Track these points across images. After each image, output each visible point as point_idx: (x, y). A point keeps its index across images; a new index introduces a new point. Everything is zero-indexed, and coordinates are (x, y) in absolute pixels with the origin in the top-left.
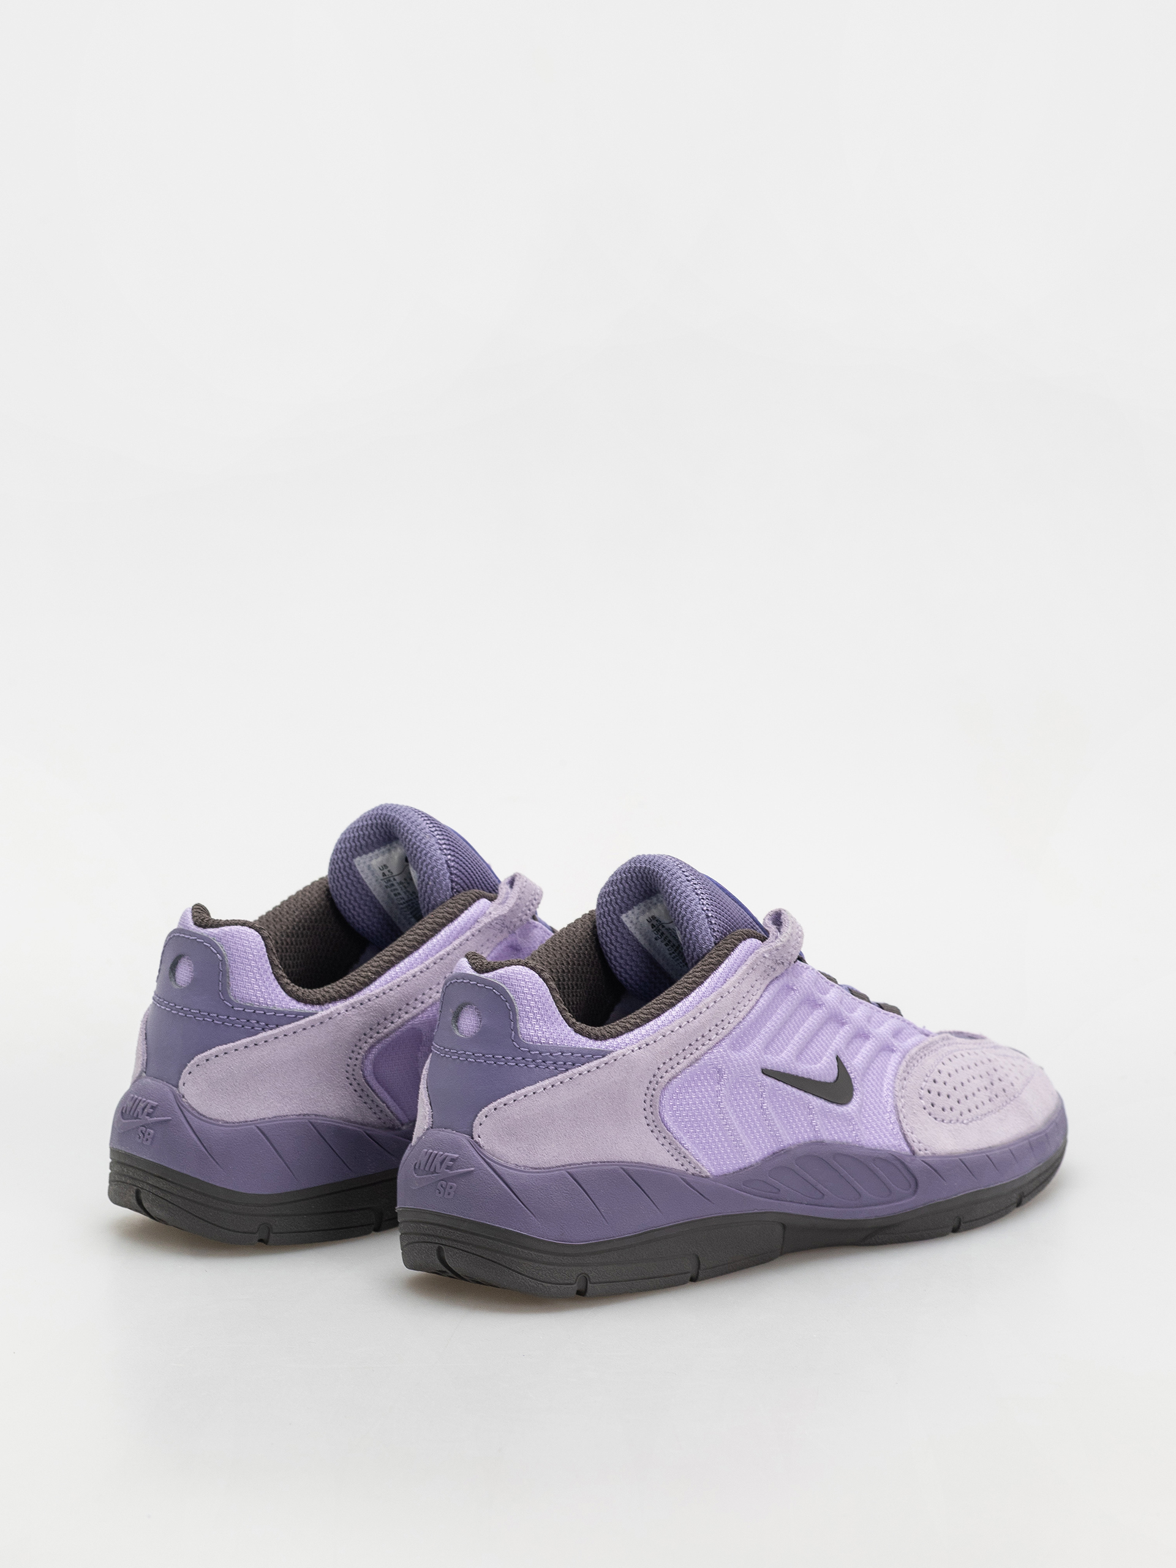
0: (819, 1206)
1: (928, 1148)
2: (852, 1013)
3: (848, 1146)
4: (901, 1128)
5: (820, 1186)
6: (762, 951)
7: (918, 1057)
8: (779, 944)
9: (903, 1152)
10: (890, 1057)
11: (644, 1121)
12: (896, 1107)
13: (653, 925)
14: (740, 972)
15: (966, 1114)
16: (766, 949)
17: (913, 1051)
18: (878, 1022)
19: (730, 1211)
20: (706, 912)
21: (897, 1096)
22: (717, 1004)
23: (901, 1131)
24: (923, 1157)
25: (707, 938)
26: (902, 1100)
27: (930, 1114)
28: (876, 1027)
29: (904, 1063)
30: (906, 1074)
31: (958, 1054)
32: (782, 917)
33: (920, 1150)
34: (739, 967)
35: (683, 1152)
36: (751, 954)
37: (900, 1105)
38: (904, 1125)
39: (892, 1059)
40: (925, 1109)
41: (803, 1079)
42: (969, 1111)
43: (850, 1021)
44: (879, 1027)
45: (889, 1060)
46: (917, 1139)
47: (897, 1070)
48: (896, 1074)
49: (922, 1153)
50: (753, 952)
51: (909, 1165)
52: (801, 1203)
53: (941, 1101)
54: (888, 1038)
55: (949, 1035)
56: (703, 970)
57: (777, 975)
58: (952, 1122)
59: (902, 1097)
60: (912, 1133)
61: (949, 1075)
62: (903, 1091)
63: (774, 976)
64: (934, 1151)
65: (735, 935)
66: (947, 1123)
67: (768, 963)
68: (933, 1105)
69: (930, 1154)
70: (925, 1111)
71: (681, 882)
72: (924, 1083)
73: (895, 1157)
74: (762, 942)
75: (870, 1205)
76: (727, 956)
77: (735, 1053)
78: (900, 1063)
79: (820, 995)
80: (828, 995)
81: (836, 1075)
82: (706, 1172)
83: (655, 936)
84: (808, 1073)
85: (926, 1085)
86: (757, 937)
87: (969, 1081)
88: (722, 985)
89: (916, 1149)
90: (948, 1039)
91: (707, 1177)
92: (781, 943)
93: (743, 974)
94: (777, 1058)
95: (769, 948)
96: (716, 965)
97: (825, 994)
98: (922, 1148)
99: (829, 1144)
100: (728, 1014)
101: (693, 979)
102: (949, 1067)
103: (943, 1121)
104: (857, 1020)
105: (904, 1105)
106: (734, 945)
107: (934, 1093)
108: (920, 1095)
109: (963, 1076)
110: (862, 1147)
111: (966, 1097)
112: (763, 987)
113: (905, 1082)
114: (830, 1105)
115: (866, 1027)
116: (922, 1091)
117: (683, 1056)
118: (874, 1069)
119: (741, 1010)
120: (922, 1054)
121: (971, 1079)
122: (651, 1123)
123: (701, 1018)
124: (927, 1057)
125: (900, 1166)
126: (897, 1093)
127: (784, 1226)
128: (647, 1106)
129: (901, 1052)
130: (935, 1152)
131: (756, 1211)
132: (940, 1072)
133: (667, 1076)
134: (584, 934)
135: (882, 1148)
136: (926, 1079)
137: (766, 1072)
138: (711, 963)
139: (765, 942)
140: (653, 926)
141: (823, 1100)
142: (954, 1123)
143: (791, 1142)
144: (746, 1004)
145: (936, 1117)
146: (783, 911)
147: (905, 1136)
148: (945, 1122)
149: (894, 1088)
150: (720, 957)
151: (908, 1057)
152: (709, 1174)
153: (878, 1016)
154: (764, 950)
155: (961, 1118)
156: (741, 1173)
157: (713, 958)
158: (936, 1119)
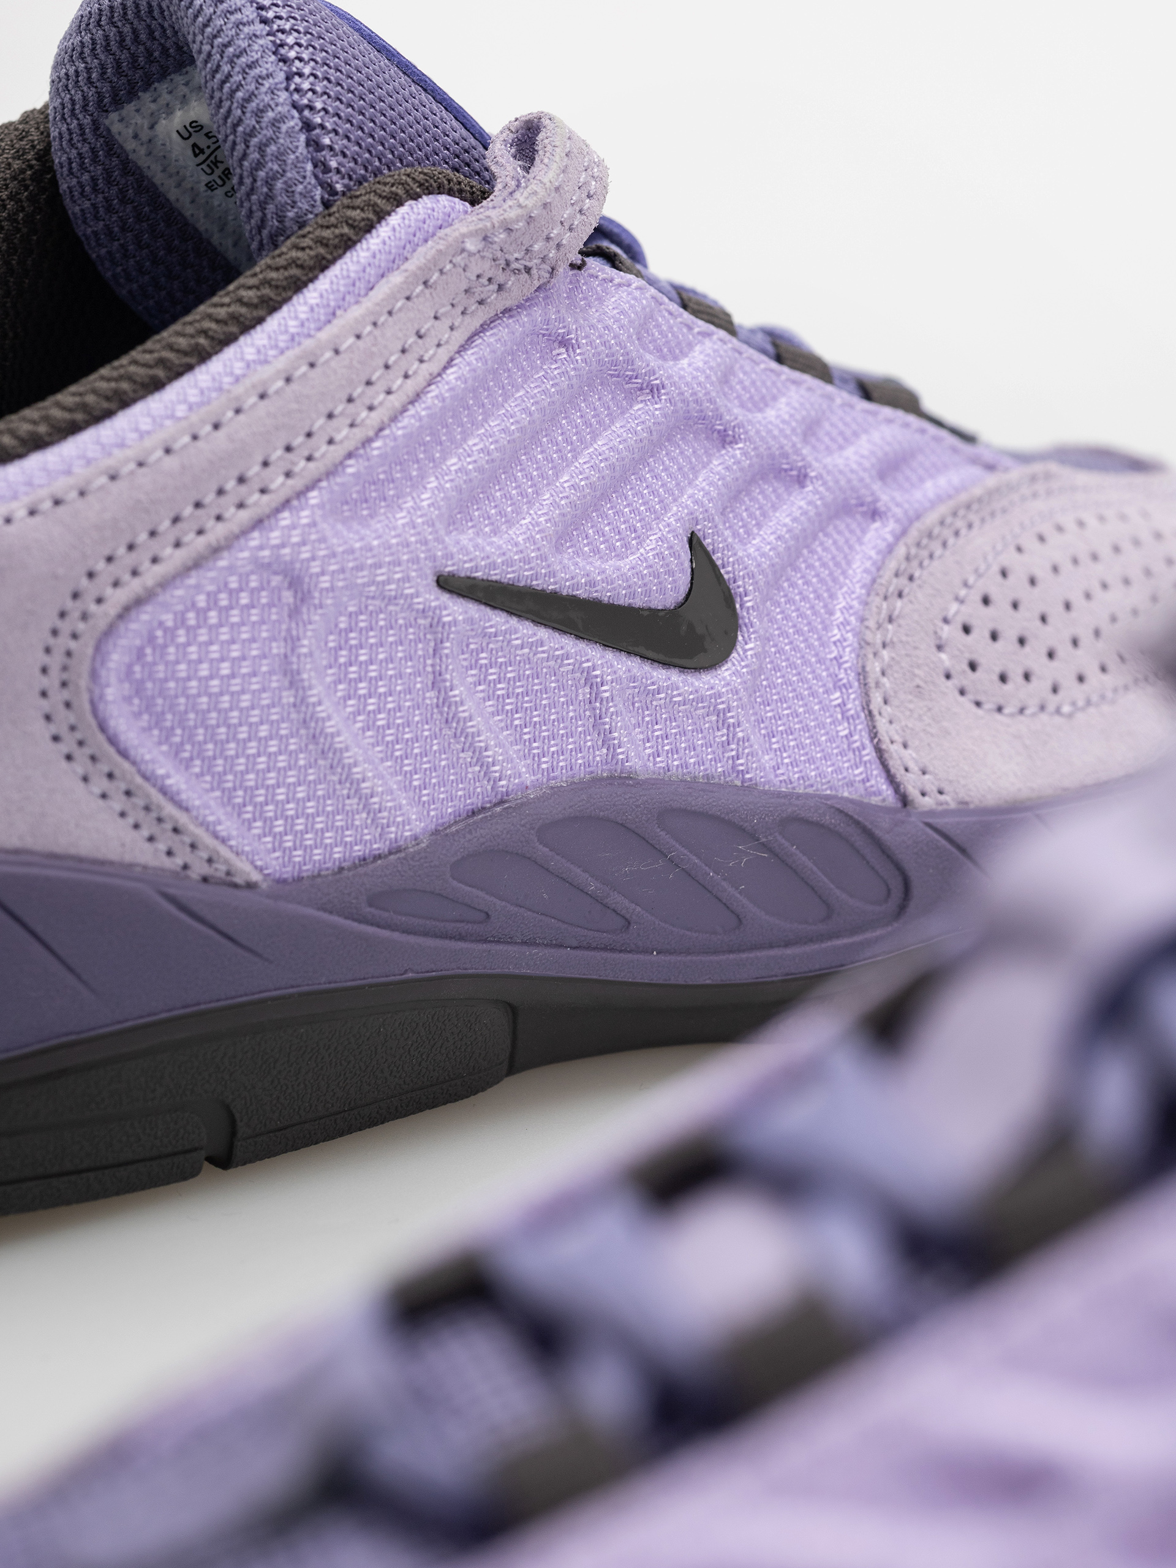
0: (613, 950)
1: (947, 788)
2: (760, 410)
3: (709, 784)
4: (874, 734)
5: (616, 899)
6: (457, 234)
7: (947, 533)
8: (512, 214)
9: (875, 800)
10: (864, 531)
11: (43, 731)
12: (862, 674)
13: (194, 146)
14: (382, 290)
15: (1072, 690)
16: (472, 228)
17: (931, 519)
18: (841, 433)
19: (323, 980)
20: (306, 113)
21: (868, 644)
22: (294, 386)
23: (872, 740)
24: (931, 813)
25: (300, 188)
26: (885, 654)
27: (962, 692)
28: (834, 446)
29: (901, 551)
30: (903, 581)
31: (1068, 521)
32: (540, 137)
33: (923, 794)
34: (383, 276)
35: (171, 817)
36: (426, 241)
37: (874, 668)
38: (882, 724)
39: (870, 535)
40: (948, 676)
41: (574, 601)
42: (1081, 679)
43: (746, 433)
44: (841, 448)
45: (859, 541)
46: (916, 761)
47: (879, 569)
48: (874, 581)
49: (927, 803)
50: (434, 235)
51: (887, 838)
52: (560, 946)
53: (993, 657)
54: (861, 480)
55: (1053, 467)
56: (267, 282)
57: (508, 304)
58: (1028, 712)
59: (884, 645)
60: (905, 746)
61: (1033, 582)
62: (890, 627)
63: (500, 307)
64: (963, 795)
65: (385, 184)
66: (1012, 715)
67: (486, 267)
68: (973, 666)
69: (953, 805)
70: (949, 683)
71: (239, 25)
72: (954, 607)
73: (847, 815)
74: (473, 203)
75: (771, 946)
76: (348, 244)
77: (349, 529)
78: (890, 549)
79: (653, 361)
80: (685, 362)
81: (684, 588)
82: (246, 871)
83: (205, 179)
84: (592, 584)
85: (957, 613)
86: (461, 191)
87: (1088, 596)
88: (319, 329)
89: (913, 792)
90: (1048, 476)
91: (250, 886)
92: (519, 211)
93: (392, 297)
94: (491, 544)
95: (480, 226)
96: (311, 269)
97: (676, 358)
98: (931, 788)
99: (646, 781)
100: (330, 416)
101: (232, 309)
102: (1037, 560)
103: (1000, 709)
104: (769, 432)
105: (890, 666)
106: (376, 213)
107: (980, 634)
108: (940, 638)
109: (1071, 584)
110: (749, 788)
111: (1075, 642)
112: (459, 337)
113: (899, 603)
114: (660, 675)
115: (797, 452)
116: (946, 628)
117: (171, 538)
118: (810, 567)
119: (376, 403)
120: (960, 524)
121: (1097, 591)
122: (64, 731)
123: (237, 427)
124: (975, 530)
125: (859, 841)
126: (869, 636)
127: (513, 1010)
128: (51, 682)
129: (897, 521)
130: (967, 799)
131: (410, 975)
132: (1004, 574)
133: (117, 598)
134: (17, 165)
135: (810, 790)
136: (963, 592)
137: (447, 583)
138: (294, 262)
139: (477, 207)
140: (197, 150)
141: (638, 660)
142: (1034, 715)
143: (528, 779)
144: (395, 387)
145: (981, 698)
146: (546, 122)
147: (880, 752)
148: (1006, 711)
149: (862, 620)
150: (327, 245)
151: (914, 533)
152: (255, 877)
153: (841, 419)
154: (464, 230)
155: (1053, 701)
156: (361, 870)
157: (303, 249)
158: (978, 704)
